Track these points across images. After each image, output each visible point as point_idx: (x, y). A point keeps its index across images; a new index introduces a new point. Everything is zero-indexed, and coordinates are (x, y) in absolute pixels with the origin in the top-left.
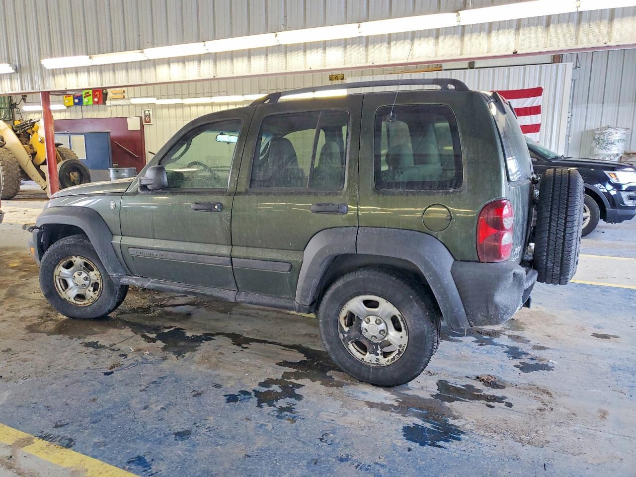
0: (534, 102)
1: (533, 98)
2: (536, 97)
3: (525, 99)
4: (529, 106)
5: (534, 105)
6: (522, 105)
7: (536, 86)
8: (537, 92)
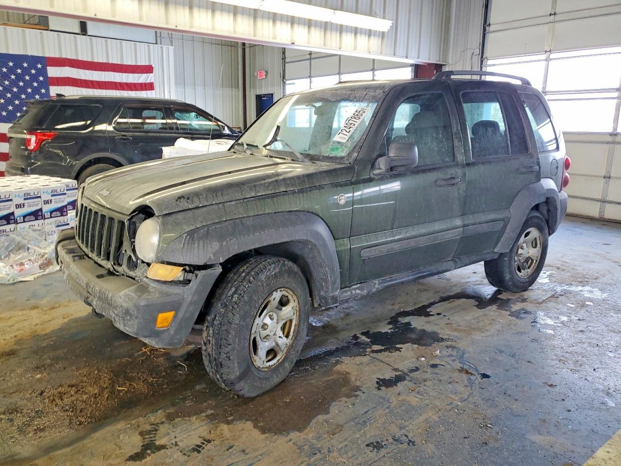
0: (148, 78)
1: (146, 75)
2: (148, 74)
3: (140, 75)
4: (144, 82)
5: (148, 81)
6: (138, 80)
7: (147, 64)
8: (148, 69)
